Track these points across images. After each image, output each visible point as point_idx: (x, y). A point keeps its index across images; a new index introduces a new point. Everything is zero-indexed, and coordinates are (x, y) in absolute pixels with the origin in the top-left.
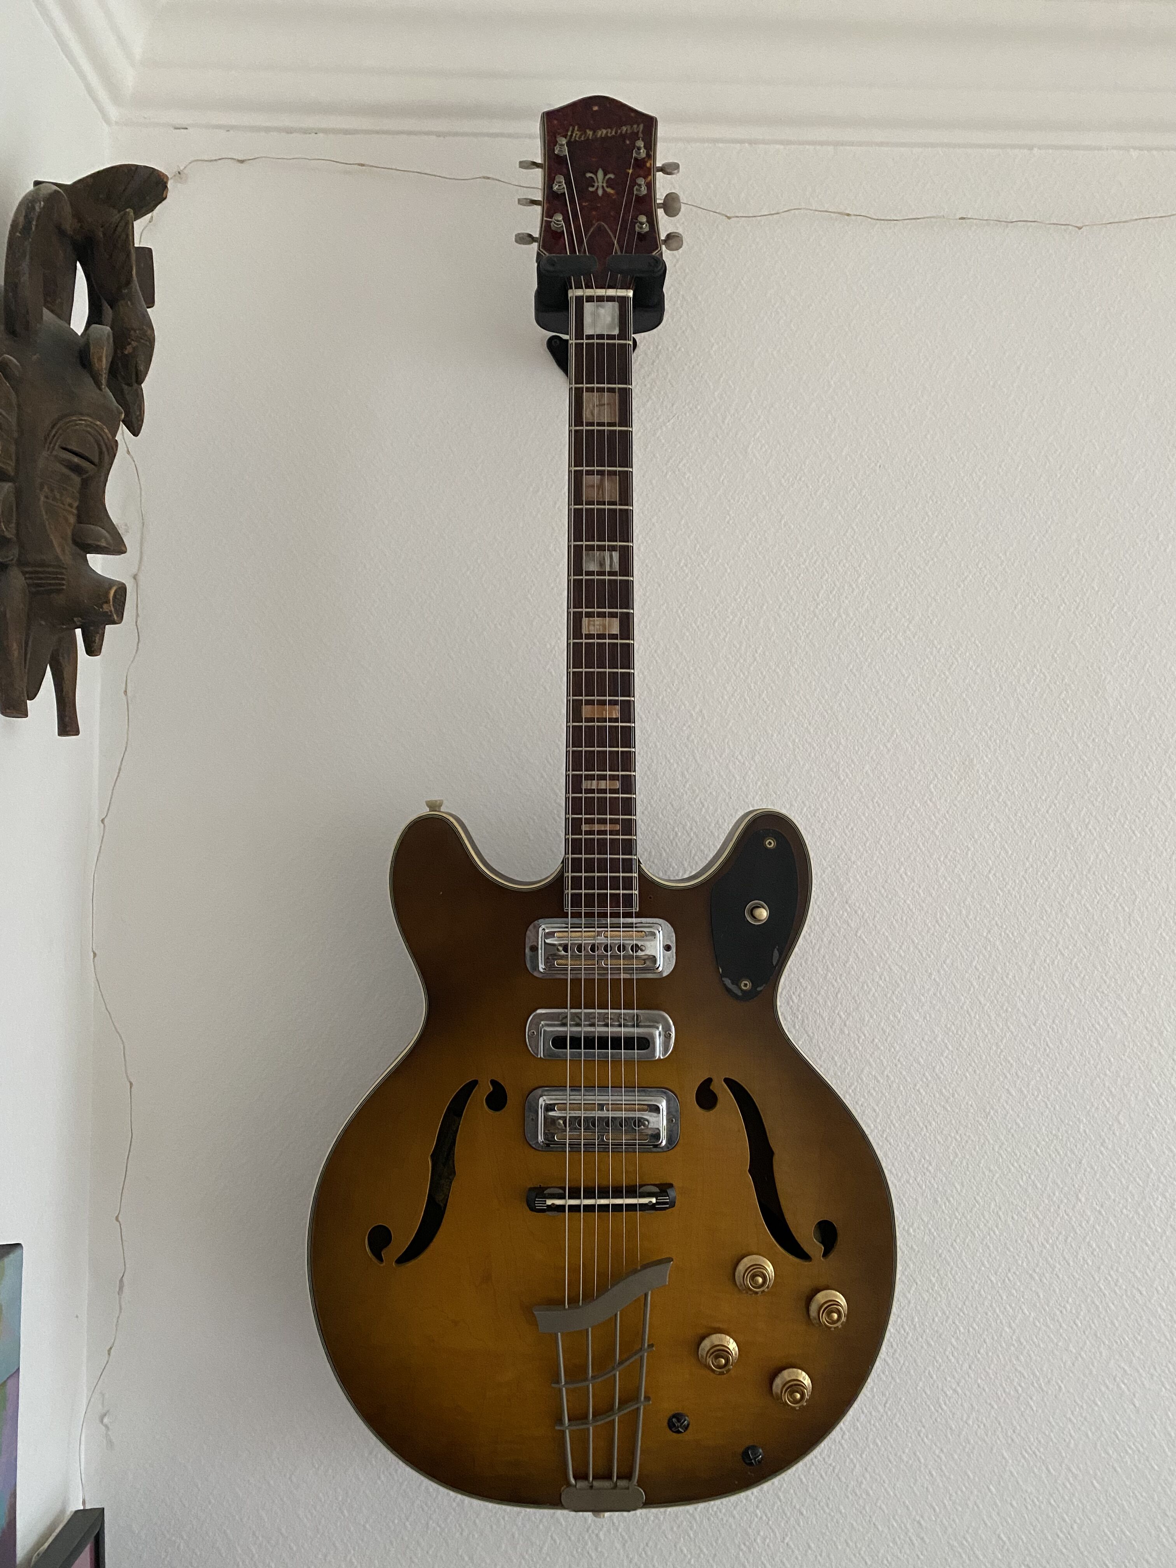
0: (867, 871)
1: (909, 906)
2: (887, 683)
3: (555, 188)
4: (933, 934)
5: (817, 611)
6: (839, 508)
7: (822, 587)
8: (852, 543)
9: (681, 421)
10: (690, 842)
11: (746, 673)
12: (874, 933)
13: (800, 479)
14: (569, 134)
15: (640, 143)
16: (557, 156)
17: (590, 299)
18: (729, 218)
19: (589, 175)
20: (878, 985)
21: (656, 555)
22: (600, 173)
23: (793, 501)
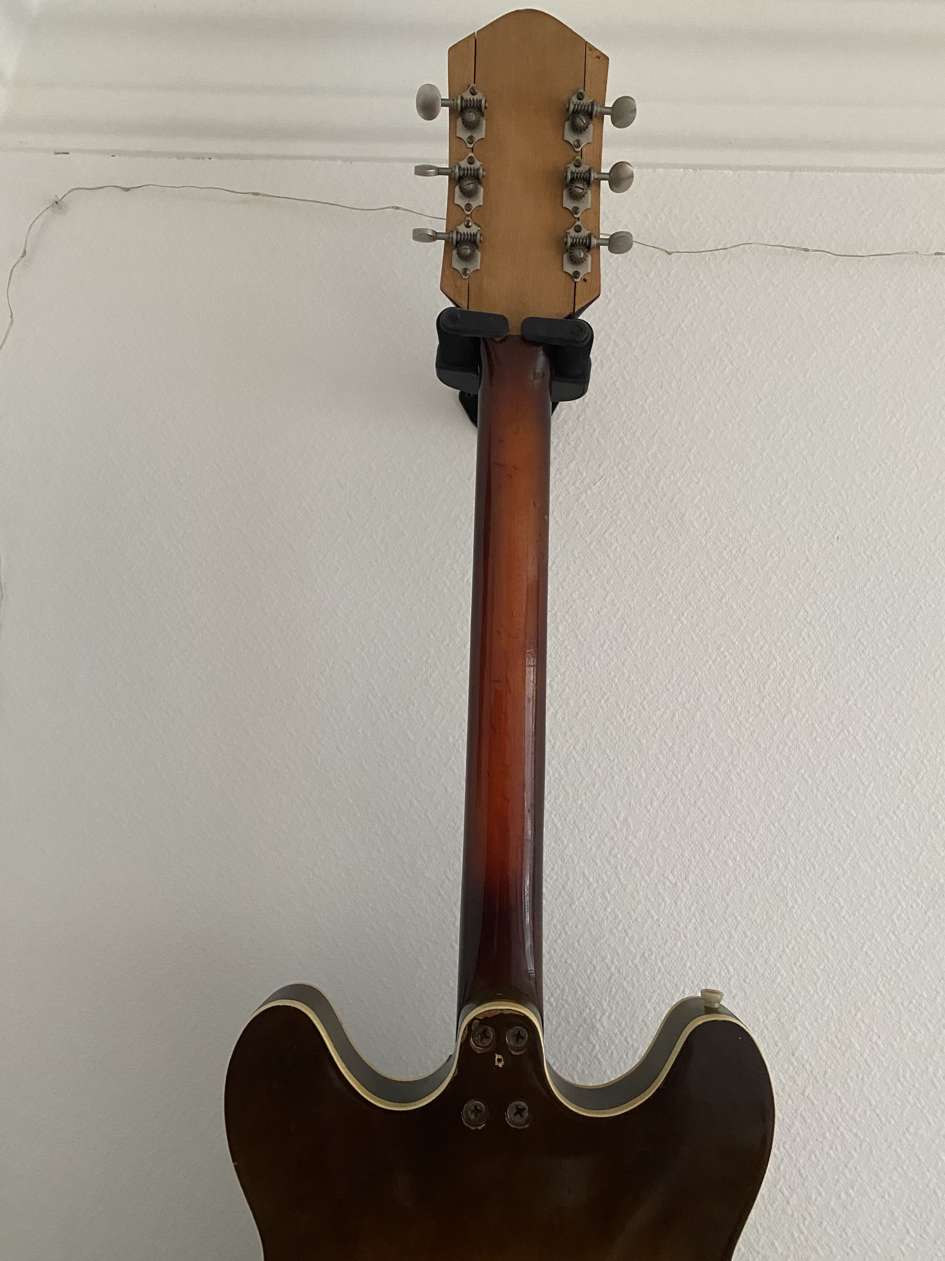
0: (817, 1018)
1: (866, 1061)
2: (844, 791)
4: (894, 1095)
5: (763, 705)
6: (790, 586)
7: (769, 677)
8: (805, 626)
9: (608, 485)
10: (610, 978)
11: (680, 776)
12: (824, 1092)
13: (745, 552)
18: (670, 253)
20: (828, 1154)
21: (577, 637)
23: (736, 577)
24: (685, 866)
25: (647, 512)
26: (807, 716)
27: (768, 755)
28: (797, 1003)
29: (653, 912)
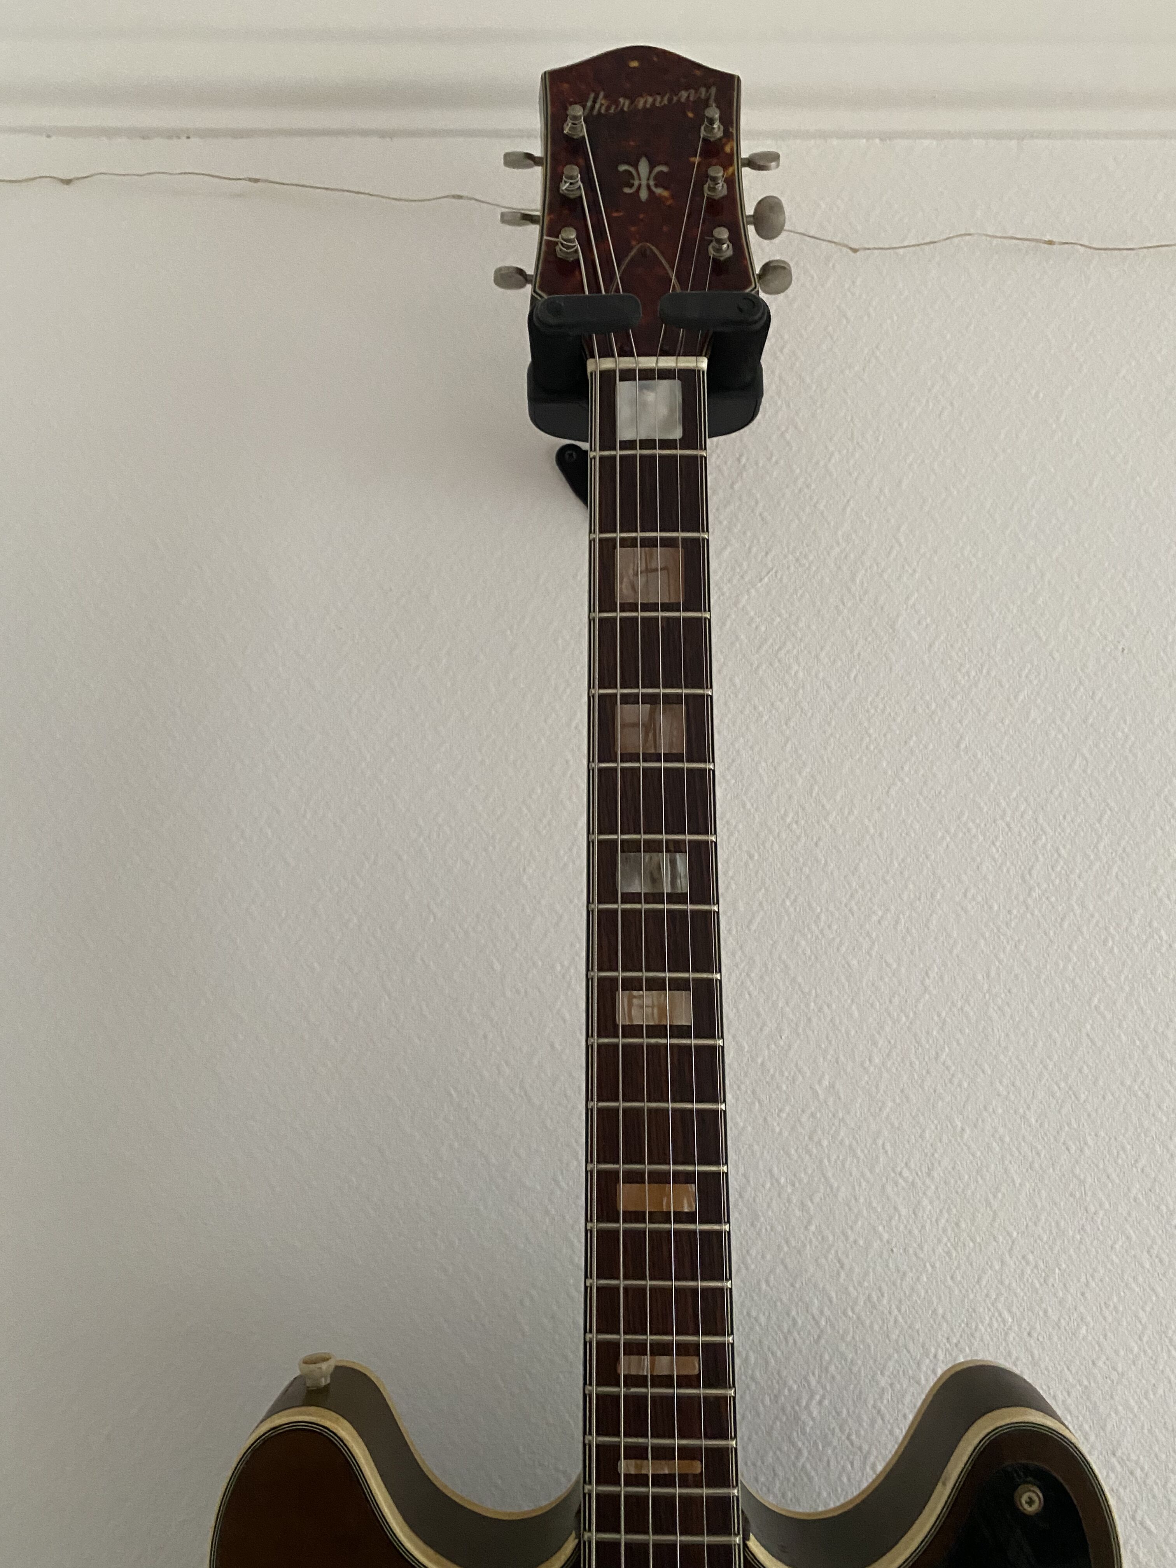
0: (1146, 1393)
2: (1160, 1030)
3: (564, 187)
5: (1030, 902)
6: (1059, 722)
7: (1037, 858)
8: (1084, 781)
9: (781, 580)
10: (819, 1337)
11: (911, 1015)
13: (988, 673)
14: (589, 104)
15: (714, 112)
16: (568, 138)
17: (627, 375)
18: (855, 251)
19: (623, 168)
21: (744, 806)
22: (644, 166)
23: (979, 710)
24: (926, 1155)
25: (840, 619)
26: (1097, 915)
27: (1043, 977)
28: (1115, 1369)
29: (881, 1228)
